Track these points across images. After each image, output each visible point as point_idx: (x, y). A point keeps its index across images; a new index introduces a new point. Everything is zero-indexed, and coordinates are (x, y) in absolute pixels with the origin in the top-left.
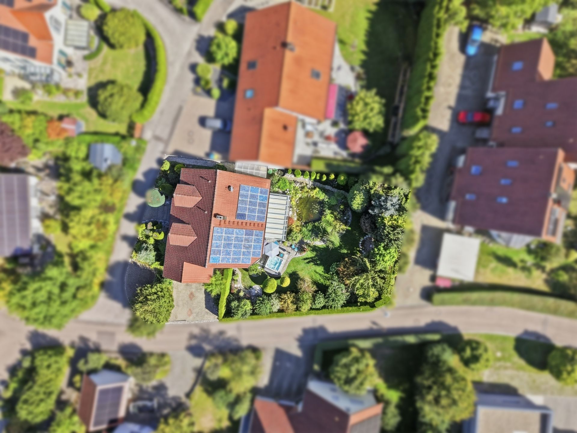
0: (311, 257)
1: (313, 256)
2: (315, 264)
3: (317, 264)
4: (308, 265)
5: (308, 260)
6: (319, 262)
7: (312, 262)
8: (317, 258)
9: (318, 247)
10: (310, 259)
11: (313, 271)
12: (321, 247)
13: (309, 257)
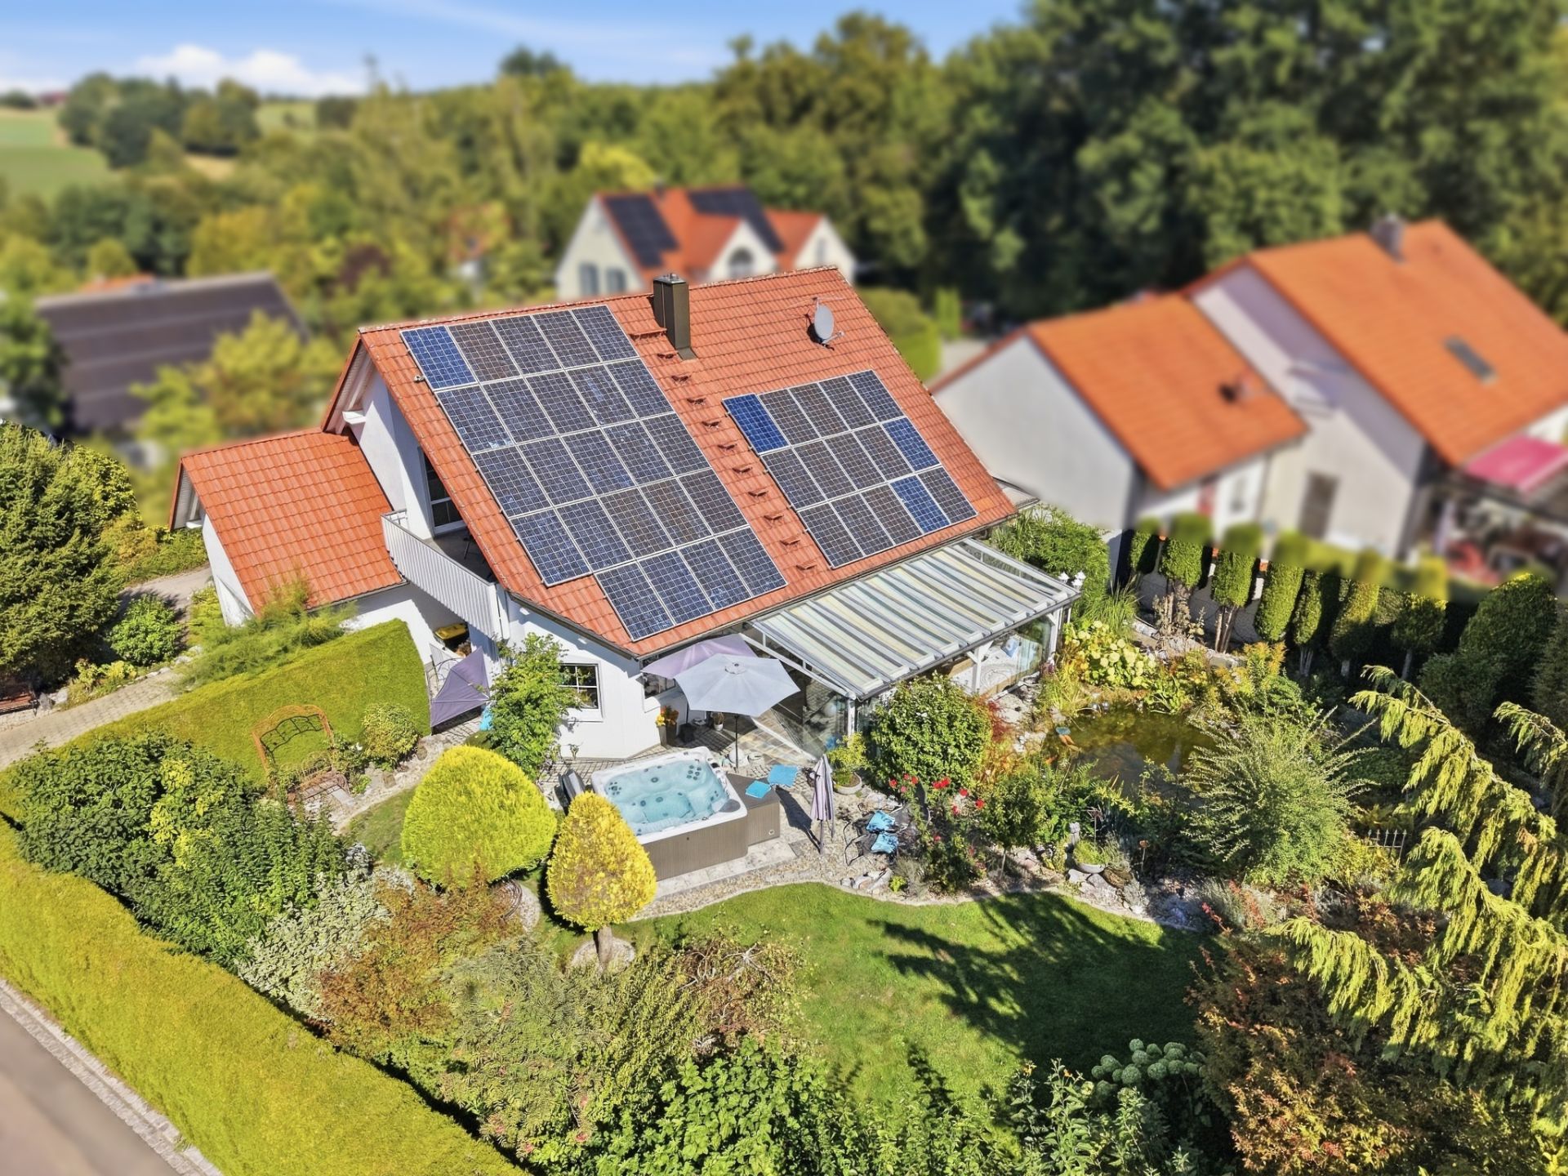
0: (968, 944)
1: (989, 944)
2: (958, 1006)
3: (979, 1017)
4: (890, 973)
5: (925, 952)
6: (1005, 1007)
7: (947, 976)
8: (1015, 976)
9: (1082, 918)
10: (944, 957)
11: (898, 1040)
12: (1110, 928)
13: (953, 939)
